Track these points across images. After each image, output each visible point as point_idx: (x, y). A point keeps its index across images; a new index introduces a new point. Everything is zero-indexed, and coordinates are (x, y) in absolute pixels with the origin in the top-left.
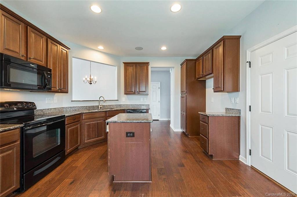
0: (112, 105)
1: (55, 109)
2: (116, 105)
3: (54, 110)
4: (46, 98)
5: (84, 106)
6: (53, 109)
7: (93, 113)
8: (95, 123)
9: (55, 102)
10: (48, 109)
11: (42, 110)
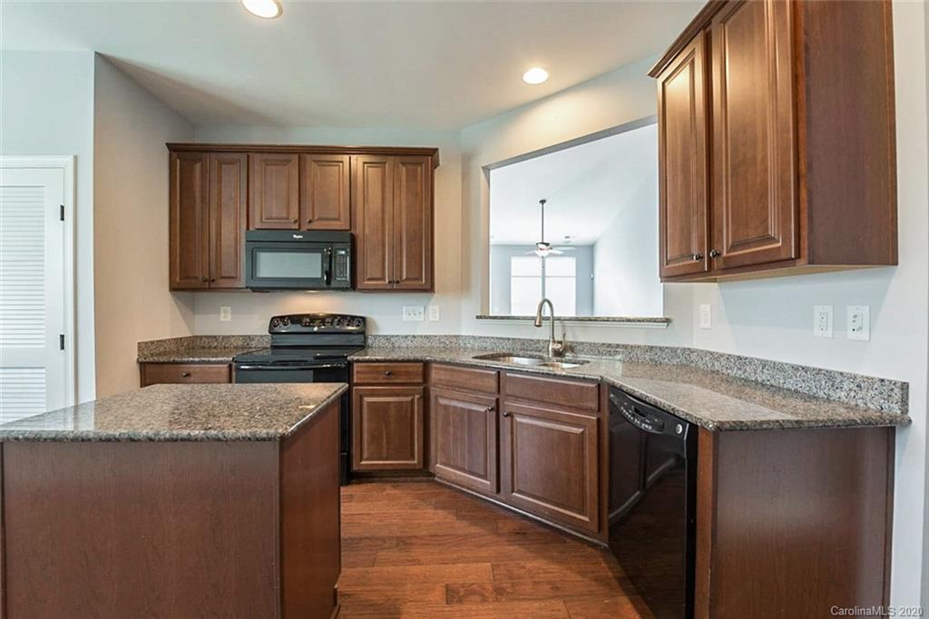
0: (625, 347)
1: (427, 337)
2: (651, 348)
3: (426, 341)
4: (404, 308)
5: (507, 336)
6: (421, 336)
7: (454, 368)
8: (461, 408)
9: (431, 319)
10: (406, 337)
11: (388, 338)
